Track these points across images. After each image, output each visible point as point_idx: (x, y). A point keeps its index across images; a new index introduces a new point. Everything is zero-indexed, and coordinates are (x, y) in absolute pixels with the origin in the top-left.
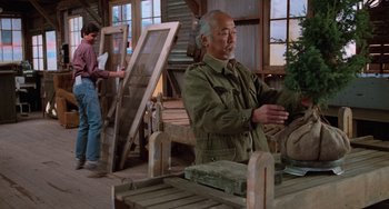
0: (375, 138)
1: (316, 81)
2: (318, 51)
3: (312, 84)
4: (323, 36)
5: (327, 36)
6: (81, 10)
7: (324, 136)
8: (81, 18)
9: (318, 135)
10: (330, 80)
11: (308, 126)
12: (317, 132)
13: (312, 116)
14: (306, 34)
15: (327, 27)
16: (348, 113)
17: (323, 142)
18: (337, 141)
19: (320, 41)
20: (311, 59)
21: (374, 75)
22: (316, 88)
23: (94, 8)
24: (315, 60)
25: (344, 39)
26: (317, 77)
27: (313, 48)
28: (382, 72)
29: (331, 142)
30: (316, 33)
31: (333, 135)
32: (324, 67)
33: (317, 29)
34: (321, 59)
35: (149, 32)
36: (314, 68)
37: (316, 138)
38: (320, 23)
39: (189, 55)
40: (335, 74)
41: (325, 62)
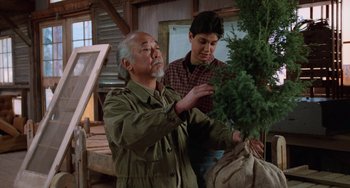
0: (310, 168)
1: (248, 110)
2: (250, 76)
3: (243, 113)
4: (254, 60)
5: (259, 59)
6: (9, 32)
7: (257, 174)
8: (10, 40)
9: (251, 173)
10: (263, 110)
11: (239, 162)
12: (249, 169)
13: (244, 149)
14: (235, 58)
15: (258, 49)
16: (281, 142)
17: (257, 181)
18: (272, 179)
19: (251, 65)
20: (241, 85)
21: (304, 99)
22: (248, 119)
23: (24, 30)
24: (246, 87)
25: (277, 64)
26: (249, 105)
27: (244, 73)
28: (312, 96)
29: (266, 180)
30: (246, 56)
31: (268, 173)
32: (257, 95)
33: (248, 52)
34: (252, 86)
35: (79, 55)
36: (245, 96)
37: (248, 176)
38: (251, 45)
39: (120, 78)
40: (269, 103)
41: (258, 89)
